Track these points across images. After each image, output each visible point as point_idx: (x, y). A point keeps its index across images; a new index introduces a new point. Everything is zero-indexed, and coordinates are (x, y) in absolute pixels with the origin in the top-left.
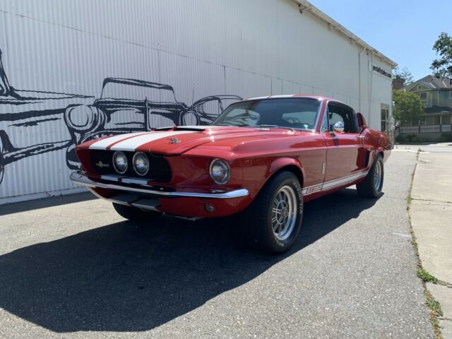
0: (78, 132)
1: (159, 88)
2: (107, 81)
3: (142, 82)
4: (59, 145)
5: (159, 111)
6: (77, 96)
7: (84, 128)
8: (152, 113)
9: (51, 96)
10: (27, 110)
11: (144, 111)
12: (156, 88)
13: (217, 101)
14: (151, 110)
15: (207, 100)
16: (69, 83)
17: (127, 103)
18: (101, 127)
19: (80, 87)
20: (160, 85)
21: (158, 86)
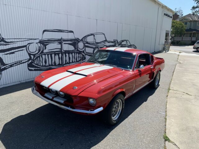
0: (32, 55)
1: (67, 32)
2: (44, 31)
3: (60, 30)
4: (24, 61)
5: (67, 42)
6: (31, 39)
7: (35, 53)
8: (64, 44)
9: (20, 40)
10: (10, 47)
11: (61, 43)
12: (66, 32)
13: (93, 36)
15: (89, 36)
16: (28, 34)
17: (53, 40)
18: (42, 52)
19: (33, 35)
20: (68, 31)
21: (67, 31)
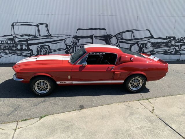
0: (68, 45)
1: (99, 30)
2: (78, 29)
3: (92, 28)
4: (63, 49)
5: (98, 38)
6: (68, 35)
7: (70, 45)
11: (92, 39)
13: (131, 32)
14: (95, 38)
15: (125, 32)
16: (66, 31)
17: (85, 36)
18: (76, 44)
19: (69, 32)
21: (99, 29)
